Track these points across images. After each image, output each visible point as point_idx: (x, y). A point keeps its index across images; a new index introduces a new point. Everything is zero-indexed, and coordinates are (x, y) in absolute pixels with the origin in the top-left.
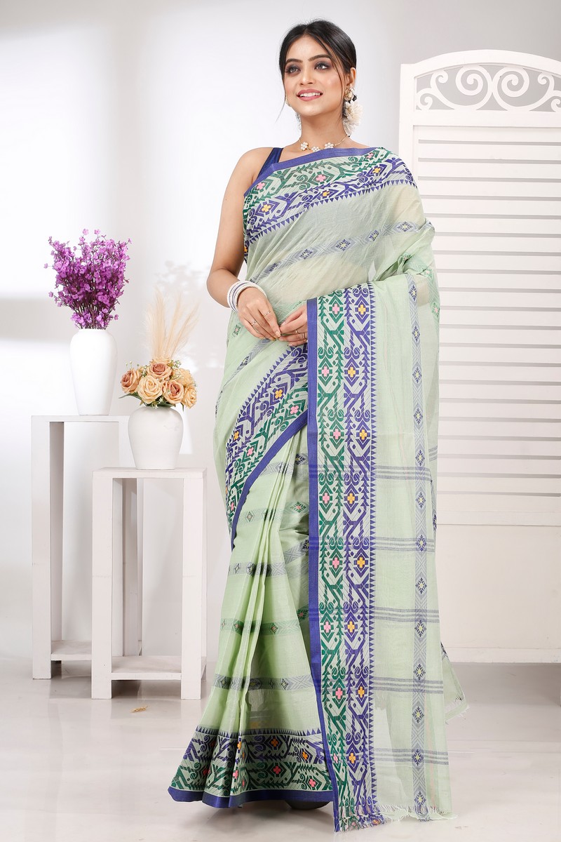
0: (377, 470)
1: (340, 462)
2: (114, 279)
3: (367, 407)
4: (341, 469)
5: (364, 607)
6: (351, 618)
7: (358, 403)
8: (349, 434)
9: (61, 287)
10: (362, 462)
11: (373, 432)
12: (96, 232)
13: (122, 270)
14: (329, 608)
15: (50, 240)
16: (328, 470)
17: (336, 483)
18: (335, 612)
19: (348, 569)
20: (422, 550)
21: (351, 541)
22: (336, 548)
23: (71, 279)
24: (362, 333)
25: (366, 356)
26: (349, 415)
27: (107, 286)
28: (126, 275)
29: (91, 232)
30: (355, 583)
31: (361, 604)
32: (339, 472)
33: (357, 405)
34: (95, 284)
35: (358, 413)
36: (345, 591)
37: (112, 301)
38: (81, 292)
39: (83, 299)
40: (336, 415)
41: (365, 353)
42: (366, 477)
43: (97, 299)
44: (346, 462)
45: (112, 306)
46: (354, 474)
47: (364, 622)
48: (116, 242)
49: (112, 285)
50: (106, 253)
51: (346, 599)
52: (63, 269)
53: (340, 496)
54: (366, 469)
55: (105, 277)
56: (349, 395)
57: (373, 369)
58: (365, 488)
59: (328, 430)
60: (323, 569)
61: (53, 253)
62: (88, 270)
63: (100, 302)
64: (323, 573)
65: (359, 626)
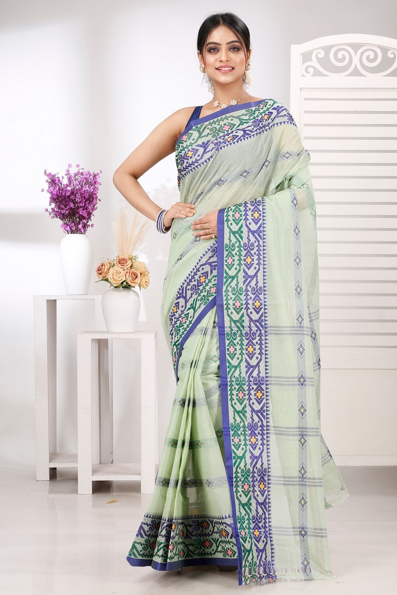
0: (269, 329)
1: (241, 324)
2: (90, 199)
3: (260, 284)
4: (242, 329)
5: (262, 426)
6: (253, 434)
7: (254, 282)
8: (247, 304)
9: (53, 205)
10: (258, 324)
11: (265, 302)
12: (77, 166)
13: (96, 193)
14: (237, 427)
15: (45, 172)
16: (232, 330)
17: (238, 338)
18: (242, 429)
19: (250, 399)
20: (302, 385)
21: (251, 379)
22: (240, 385)
23: (60, 199)
24: (256, 232)
25: (259, 248)
26: (247, 291)
27: (85, 204)
28: (99, 196)
29: (74, 166)
30: (256, 409)
31: (260, 424)
32: (241, 331)
33: (253, 284)
34: (77, 203)
35: (253, 289)
36: (248, 415)
37: (89, 214)
38: (67, 208)
39: (69, 213)
40: (237, 291)
41: (259, 246)
42: (261, 334)
43: (78, 213)
44: (246, 323)
45: (89, 218)
46: (252, 332)
47: (263, 437)
48: (92, 173)
49: (89, 203)
50: (85, 180)
51: (250, 420)
52: (55, 192)
53: (242, 348)
54: (261, 328)
55: (84, 197)
56: (246, 276)
57: (264, 257)
58: (261, 342)
59: (231, 302)
60: (232, 399)
61: (47, 181)
62: (72, 193)
63: (81, 215)
64: (232, 402)
65: (259, 440)
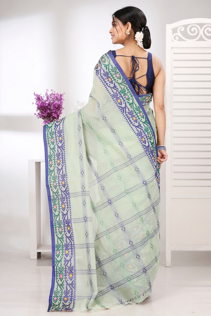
0: (70, 195)
1: (57, 194)
2: (59, 108)
3: (64, 173)
4: (58, 196)
5: (71, 245)
6: (67, 249)
7: (61, 172)
8: (59, 183)
9: (39, 111)
10: (65, 193)
11: (67, 181)
12: (52, 90)
13: (62, 104)
14: (59, 246)
15: (34, 93)
16: (54, 197)
17: (57, 201)
18: (61, 247)
19: (65, 231)
21: (65, 221)
22: (60, 225)
23: (42, 108)
24: (61, 147)
26: (59, 177)
27: (56, 111)
28: (63, 106)
29: (50, 90)
30: (68, 236)
31: (70, 244)
32: (58, 197)
34: (51, 110)
35: (61, 176)
36: (65, 239)
37: (58, 116)
38: (46, 113)
39: (47, 115)
40: (55, 178)
41: (62, 154)
42: (67, 198)
43: (52, 115)
44: (60, 193)
45: (58, 118)
46: (63, 197)
47: (72, 250)
48: (59, 94)
49: (58, 110)
50: (55, 98)
51: (65, 242)
52: (39, 104)
53: (60, 206)
54: (67, 195)
55: (55, 107)
56: (58, 170)
58: (67, 202)
59: (52, 183)
60: (56, 232)
61: (35, 98)
62: (49, 105)
63: (54, 117)
64: (56, 233)
65: (70, 252)
